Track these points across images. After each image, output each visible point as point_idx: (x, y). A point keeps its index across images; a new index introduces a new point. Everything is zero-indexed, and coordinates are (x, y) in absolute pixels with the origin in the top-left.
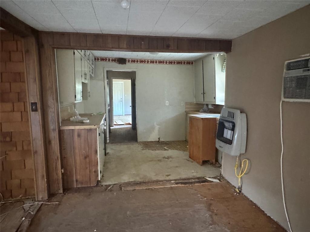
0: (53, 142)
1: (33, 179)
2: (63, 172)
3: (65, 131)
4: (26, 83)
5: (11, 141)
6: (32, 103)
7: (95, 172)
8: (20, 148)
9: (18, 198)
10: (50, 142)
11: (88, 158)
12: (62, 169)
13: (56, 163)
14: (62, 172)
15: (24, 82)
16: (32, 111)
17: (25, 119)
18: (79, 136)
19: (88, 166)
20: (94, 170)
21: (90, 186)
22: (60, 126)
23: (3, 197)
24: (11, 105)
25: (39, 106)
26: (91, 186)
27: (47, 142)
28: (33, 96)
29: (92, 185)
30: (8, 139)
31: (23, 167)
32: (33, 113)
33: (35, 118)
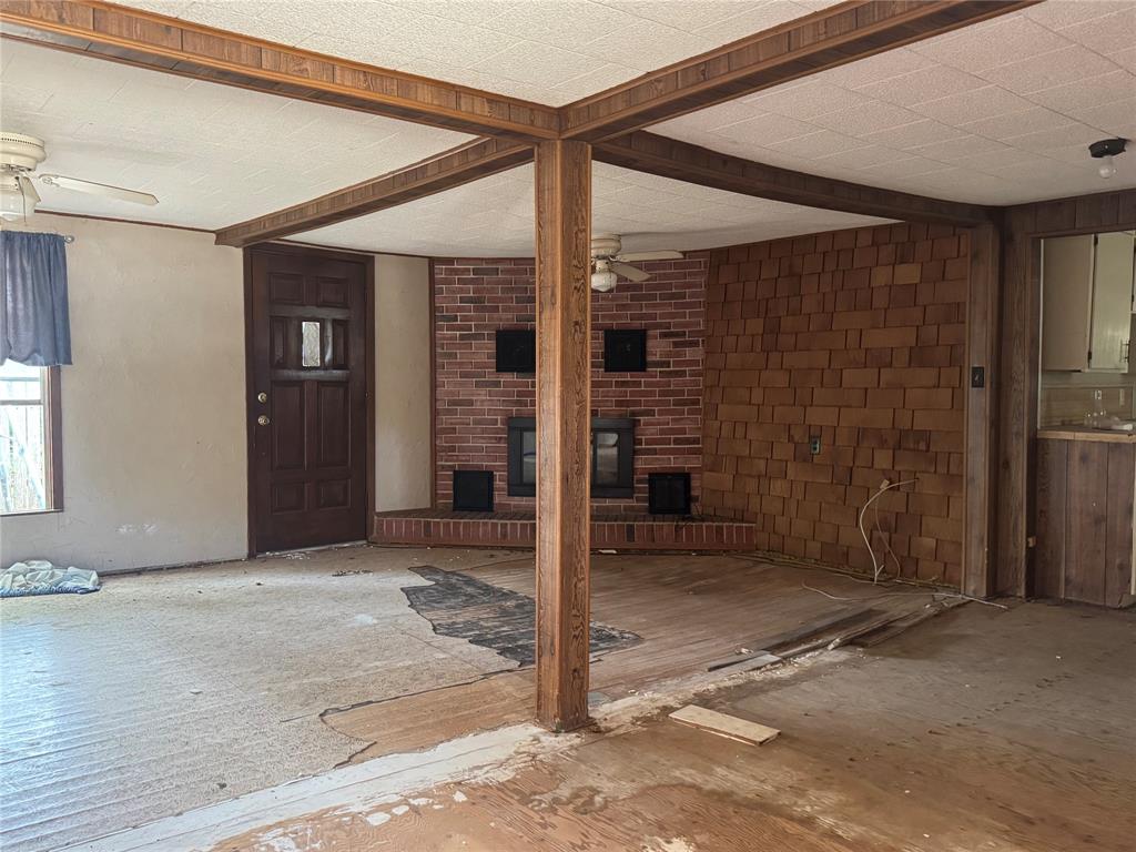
0: (1013, 465)
1: (961, 544)
2: (1031, 545)
3: (1050, 443)
4: (967, 324)
5: (928, 450)
6: (974, 368)
7: (1121, 567)
8: (942, 470)
9: (929, 581)
10: (1007, 464)
11: (1104, 524)
12: (1028, 536)
13: (1017, 518)
14: (1028, 543)
15: (963, 322)
16: (973, 386)
17: (958, 405)
18: (1084, 459)
19: (1102, 546)
20: (1118, 561)
21: (1102, 604)
22: (1039, 427)
23: (901, 570)
24: (934, 372)
25: (987, 375)
26: (1105, 606)
27: (1001, 463)
28: (978, 354)
29: (1108, 604)
30: (922, 446)
31: (945, 513)
32: (973, 391)
33: (978, 401)
